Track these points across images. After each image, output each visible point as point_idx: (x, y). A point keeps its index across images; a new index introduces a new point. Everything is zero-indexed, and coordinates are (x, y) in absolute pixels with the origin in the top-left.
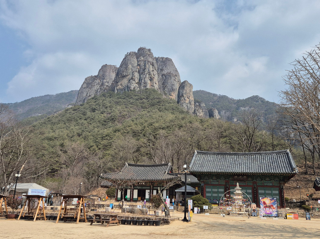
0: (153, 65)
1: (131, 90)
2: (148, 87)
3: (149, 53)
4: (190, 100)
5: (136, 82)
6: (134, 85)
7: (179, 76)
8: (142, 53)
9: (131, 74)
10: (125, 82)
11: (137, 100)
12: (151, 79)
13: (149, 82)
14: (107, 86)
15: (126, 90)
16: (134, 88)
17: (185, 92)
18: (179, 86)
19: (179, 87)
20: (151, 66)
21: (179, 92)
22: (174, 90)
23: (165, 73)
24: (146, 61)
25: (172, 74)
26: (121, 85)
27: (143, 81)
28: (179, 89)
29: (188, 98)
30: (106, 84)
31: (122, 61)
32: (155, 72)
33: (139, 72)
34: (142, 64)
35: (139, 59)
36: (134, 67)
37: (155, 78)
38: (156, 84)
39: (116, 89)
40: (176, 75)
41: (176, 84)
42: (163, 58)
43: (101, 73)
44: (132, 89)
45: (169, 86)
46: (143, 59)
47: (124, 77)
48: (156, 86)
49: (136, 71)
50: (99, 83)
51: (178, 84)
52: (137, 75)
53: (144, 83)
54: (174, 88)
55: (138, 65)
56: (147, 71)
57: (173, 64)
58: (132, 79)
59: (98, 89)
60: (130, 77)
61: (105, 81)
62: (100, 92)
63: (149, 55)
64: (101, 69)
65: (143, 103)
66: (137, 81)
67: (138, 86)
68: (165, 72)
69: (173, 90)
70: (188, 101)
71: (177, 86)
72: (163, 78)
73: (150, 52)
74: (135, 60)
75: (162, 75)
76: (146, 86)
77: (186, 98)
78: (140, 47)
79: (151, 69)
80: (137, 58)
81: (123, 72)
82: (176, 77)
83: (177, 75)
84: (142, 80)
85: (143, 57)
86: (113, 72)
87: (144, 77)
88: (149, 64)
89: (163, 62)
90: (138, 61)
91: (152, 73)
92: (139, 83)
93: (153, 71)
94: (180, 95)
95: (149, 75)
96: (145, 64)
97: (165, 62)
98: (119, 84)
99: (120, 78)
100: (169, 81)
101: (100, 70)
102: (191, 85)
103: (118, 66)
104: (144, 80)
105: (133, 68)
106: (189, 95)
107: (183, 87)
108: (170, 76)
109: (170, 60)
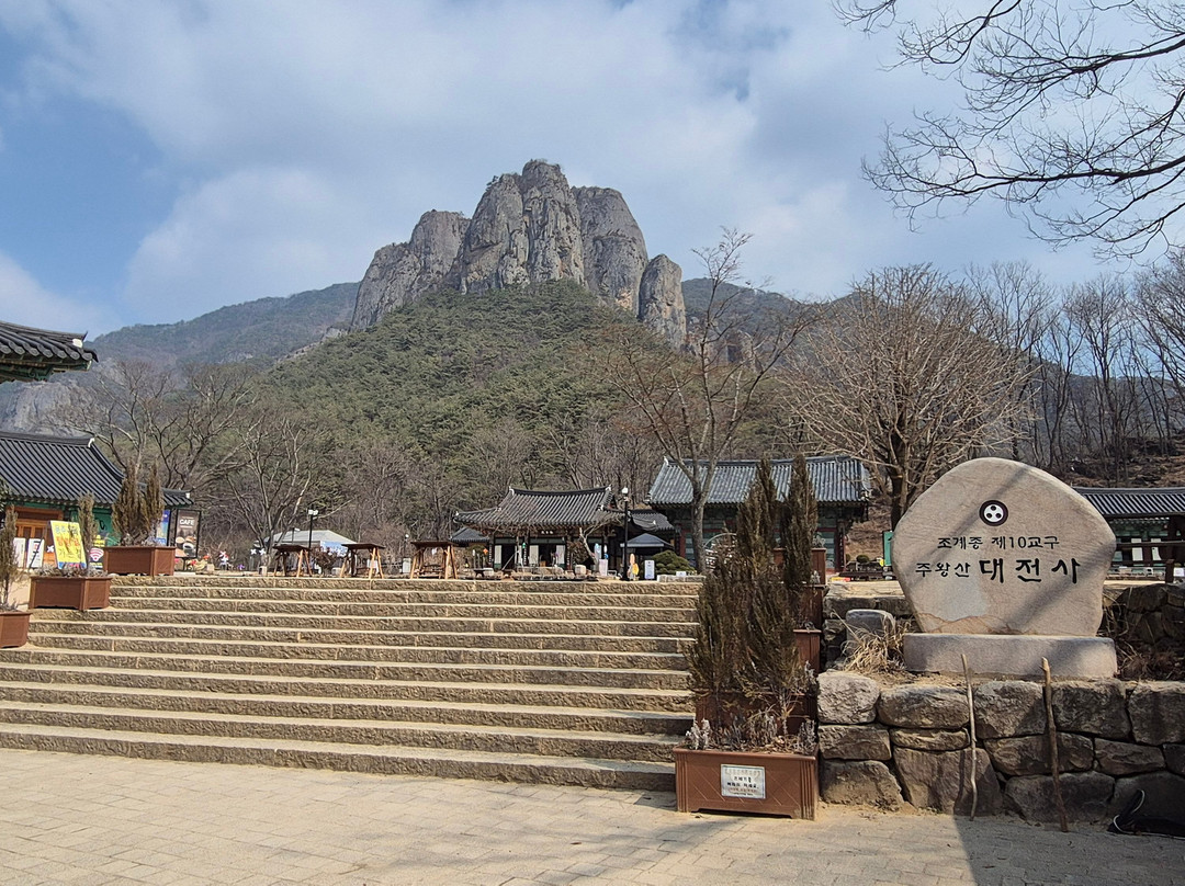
0: (567, 212)
1: (506, 285)
2: (556, 275)
3: (556, 178)
4: (673, 312)
5: (521, 261)
6: (514, 271)
7: (642, 241)
8: (536, 177)
9: (506, 239)
10: (489, 260)
11: (525, 313)
12: (563, 254)
13: (557, 260)
14: (438, 272)
15: (493, 286)
16: (516, 279)
17: (659, 287)
18: (643, 271)
19: (644, 274)
20: (562, 216)
21: (642, 288)
22: (629, 283)
23: (603, 234)
24: (549, 201)
25: (621, 236)
26: (479, 270)
27: (540, 259)
28: (642, 280)
29: (668, 305)
30: (436, 267)
31: (480, 204)
32: (574, 233)
33: (528, 232)
34: (536, 208)
35: (527, 197)
36: (514, 219)
37: (574, 248)
38: (576, 265)
39: (463, 282)
40: (634, 240)
41: (633, 265)
42: (594, 190)
43: (421, 236)
44: (510, 282)
45: (614, 271)
46: (538, 194)
47: (487, 247)
48: (578, 273)
49: (520, 231)
50: (415, 265)
51: (640, 265)
52: (521, 241)
53: (543, 265)
54: (630, 275)
55: (525, 212)
56: (550, 227)
57: (624, 208)
58: (509, 252)
59: (413, 283)
60: (503, 247)
61: (432, 258)
62: (418, 290)
63: (555, 182)
64: (420, 224)
65: (542, 322)
66: (523, 258)
67: (526, 274)
68: (602, 231)
69: (626, 282)
70: (669, 314)
71: (637, 272)
72: (597, 248)
73: (559, 174)
74: (517, 198)
75: (594, 240)
76: (548, 274)
77: (663, 306)
78: (529, 161)
79: (563, 224)
80: (522, 192)
81: (482, 234)
82: (633, 245)
83: (636, 238)
84: (537, 254)
85: (539, 189)
86: (454, 231)
87: (544, 246)
88: (557, 207)
89: (593, 200)
90: (525, 203)
91: (565, 234)
92: (530, 265)
93: (568, 228)
94: (644, 294)
95: (557, 240)
96: (545, 208)
97: (601, 201)
98: (473, 267)
99: (476, 249)
100: (615, 257)
101: (417, 226)
102: (676, 267)
103: (469, 215)
104: (544, 256)
105: (510, 222)
106: (671, 295)
107: (655, 274)
108: (617, 242)
109: (617, 196)
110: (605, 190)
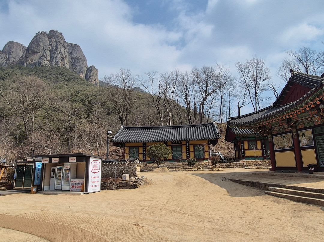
0: (64, 47)
1: (42, 66)
2: (60, 65)
3: (61, 36)
4: (96, 82)
5: (48, 59)
6: (45, 62)
7: (86, 61)
8: (53, 34)
9: (43, 51)
10: (36, 58)
11: (50, 74)
12: (63, 59)
13: (60, 61)
14: (13, 61)
15: (37, 65)
16: (46, 65)
17: (92, 75)
18: (87, 69)
19: (87, 71)
20: (63, 48)
21: (86, 75)
22: (83, 72)
23: (74, 57)
24: (58, 42)
25: (80, 58)
26: (32, 60)
27: (54, 60)
28: (86, 72)
29: (94, 80)
30: (13, 59)
31: (33, 39)
32: (67, 54)
33: (50, 51)
34: (54, 44)
35: (50, 40)
36: (45, 46)
37: (66, 58)
38: (67, 64)
39: (25, 63)
40: (84, 60)
41: (84, 67)
42: (72, 44)
43: (7, 48)
44: (44, 65)
45: (78, 68)
46: (54, 40)
47: (35, 53)
48: (67, 66)
49: (48, 50)
50: (4, 57)
51: (86, 68)
52: (48, 53)
53: (55, 62)
54: (82, 70)
55: (50, 45)
56: (58, 51)
57: (81, 51)
58: (43, 56)
59: (3, 63)
60: (42, 54)
61: (11, 56)
62: (5, 66)
63: (60, 38)
64: (7, 44)
65: (57, 77)
66: (48, 58)
67: (49, 63)
68: (74, 56)
69: (82, 72)
70: (94, 83)
71: (85, 70)
72: (72, 60)
73: (62, 36)
74: (47, 39)
75: (71, 58)
76: (57, 65)
77: (93, 80)
78: (51, 30)
79: (63, 50)
80: (49, 38)
81: (34, 48)
82: (84, 62)
83: (85, 60)
84: (53, 58)
85: (55, 38)
86: (20, 49)
87: (56, 56)
88: (61, 45)
89: (71, 47)
90: (49, 42)
91: (63, 53)
92: (51, 61)
93: (64, 52)
94: (87, 76)
95: (61, 55)
96: (57, 44)
97: (74, 48)
98: (29, 59)
99: (30, 53)
100: (78, 64)
101: (6, 45)
102: (97, 70)
104: (56, 59)
105: (44, 46)
106: (95, 78)
107: (91, 71)
108: (79, 60)
109: (79, 47)
110: (75, 45)
